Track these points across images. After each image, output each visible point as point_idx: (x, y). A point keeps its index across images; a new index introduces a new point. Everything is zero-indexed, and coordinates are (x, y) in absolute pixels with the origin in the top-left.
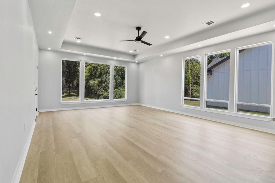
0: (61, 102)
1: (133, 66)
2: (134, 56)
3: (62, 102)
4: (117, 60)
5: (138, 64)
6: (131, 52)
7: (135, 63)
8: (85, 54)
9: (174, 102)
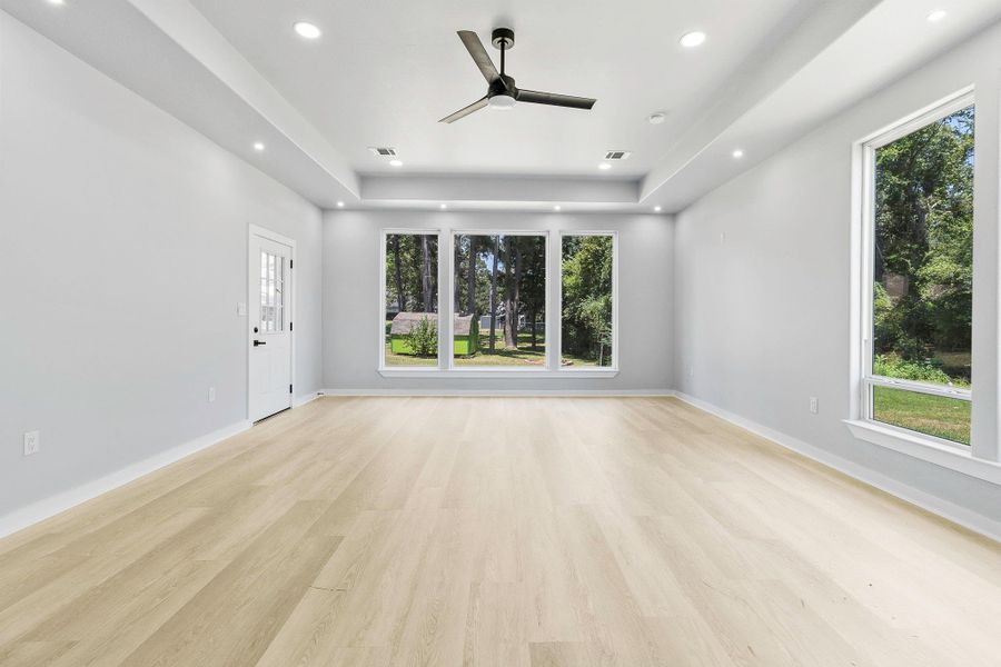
0: (380, 369)
1: (648, 231)
2: (636, 184)
3: (382, 367)
4: (565, 213)
5: (672, 215)
6: (606, 167)
7: (648, 213)
8: (443, 206)
9: (814, 400)
